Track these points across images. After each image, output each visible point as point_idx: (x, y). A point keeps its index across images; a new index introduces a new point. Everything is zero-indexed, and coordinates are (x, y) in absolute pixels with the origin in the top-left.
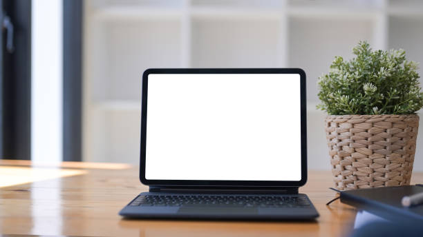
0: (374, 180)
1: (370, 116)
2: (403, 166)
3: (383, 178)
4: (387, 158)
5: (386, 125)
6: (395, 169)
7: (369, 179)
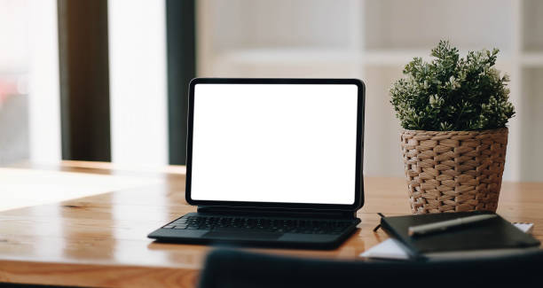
0: (442, 204)
1: (436, 133)
2: (477, 188)
3: (452, 202)
4: (456, 180)
5: (452, 143)
6: (465, 192)
7: (437, 202)
